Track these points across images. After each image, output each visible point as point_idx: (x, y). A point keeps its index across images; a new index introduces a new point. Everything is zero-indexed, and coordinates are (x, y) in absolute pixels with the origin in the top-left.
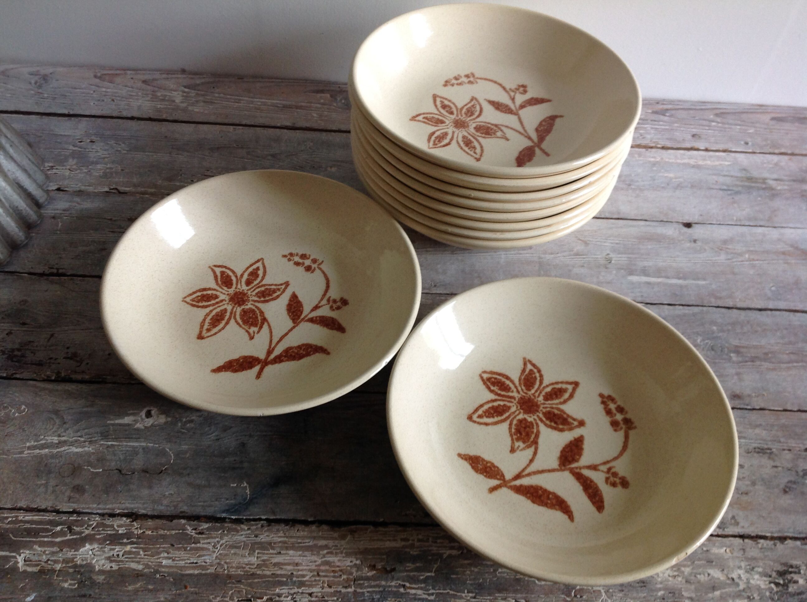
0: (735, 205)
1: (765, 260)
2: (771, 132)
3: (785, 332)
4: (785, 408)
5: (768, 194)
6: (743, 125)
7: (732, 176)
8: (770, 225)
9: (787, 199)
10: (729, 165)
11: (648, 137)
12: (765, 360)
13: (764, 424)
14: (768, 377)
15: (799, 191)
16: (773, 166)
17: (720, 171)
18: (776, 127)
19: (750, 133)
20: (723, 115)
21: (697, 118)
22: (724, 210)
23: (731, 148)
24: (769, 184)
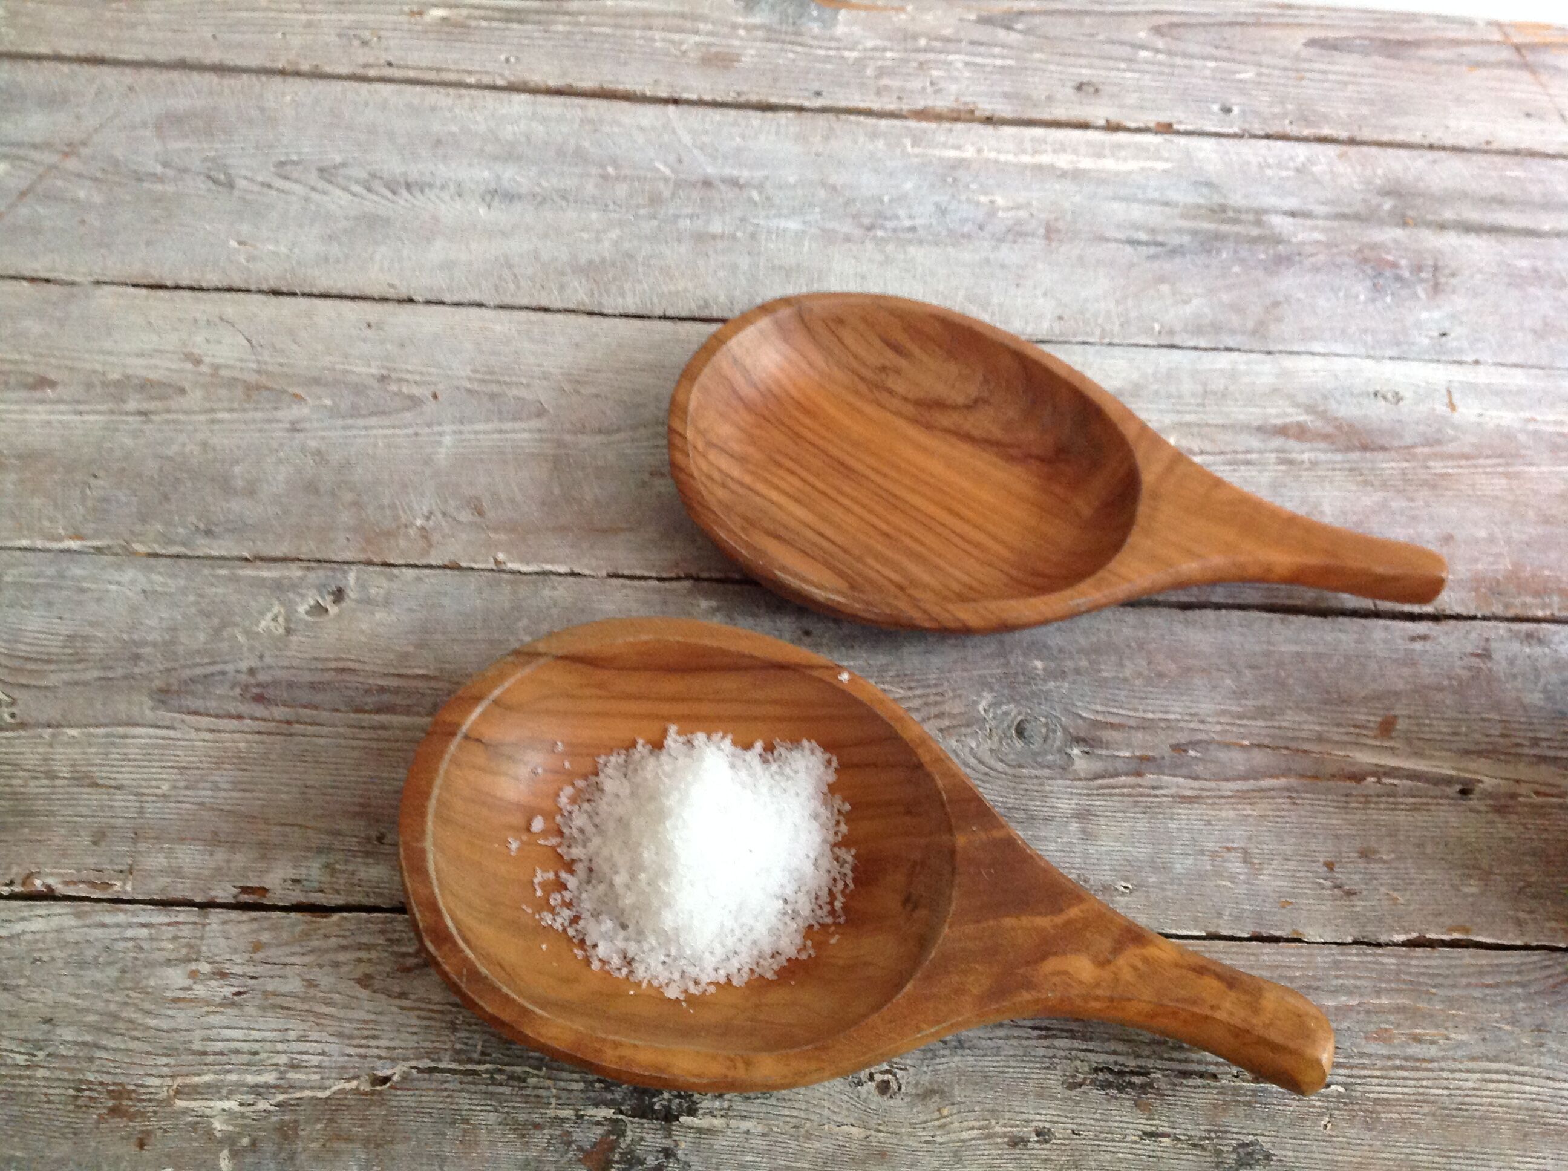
0: (1165, 288)
2: (1302, 79)
3: (1248, 676)
5: (1262, 256)
6: (1226, 60)
7: (1166, 204)
8: (1256, 346)
9: (1316, 269)
10: (1165, 171)
11: (953, 88)
12: (1175, 770)
14: (1174, 824)
15: (1354, 247)
16: (1291, 173)
17: (1138, 187)
18: (1316, 66)
19: (1240, 81)
20: (1175, 32)
21: (1101, 37)
22: (1130, 303)
23: (1180, 122)
24: (1271, 227)
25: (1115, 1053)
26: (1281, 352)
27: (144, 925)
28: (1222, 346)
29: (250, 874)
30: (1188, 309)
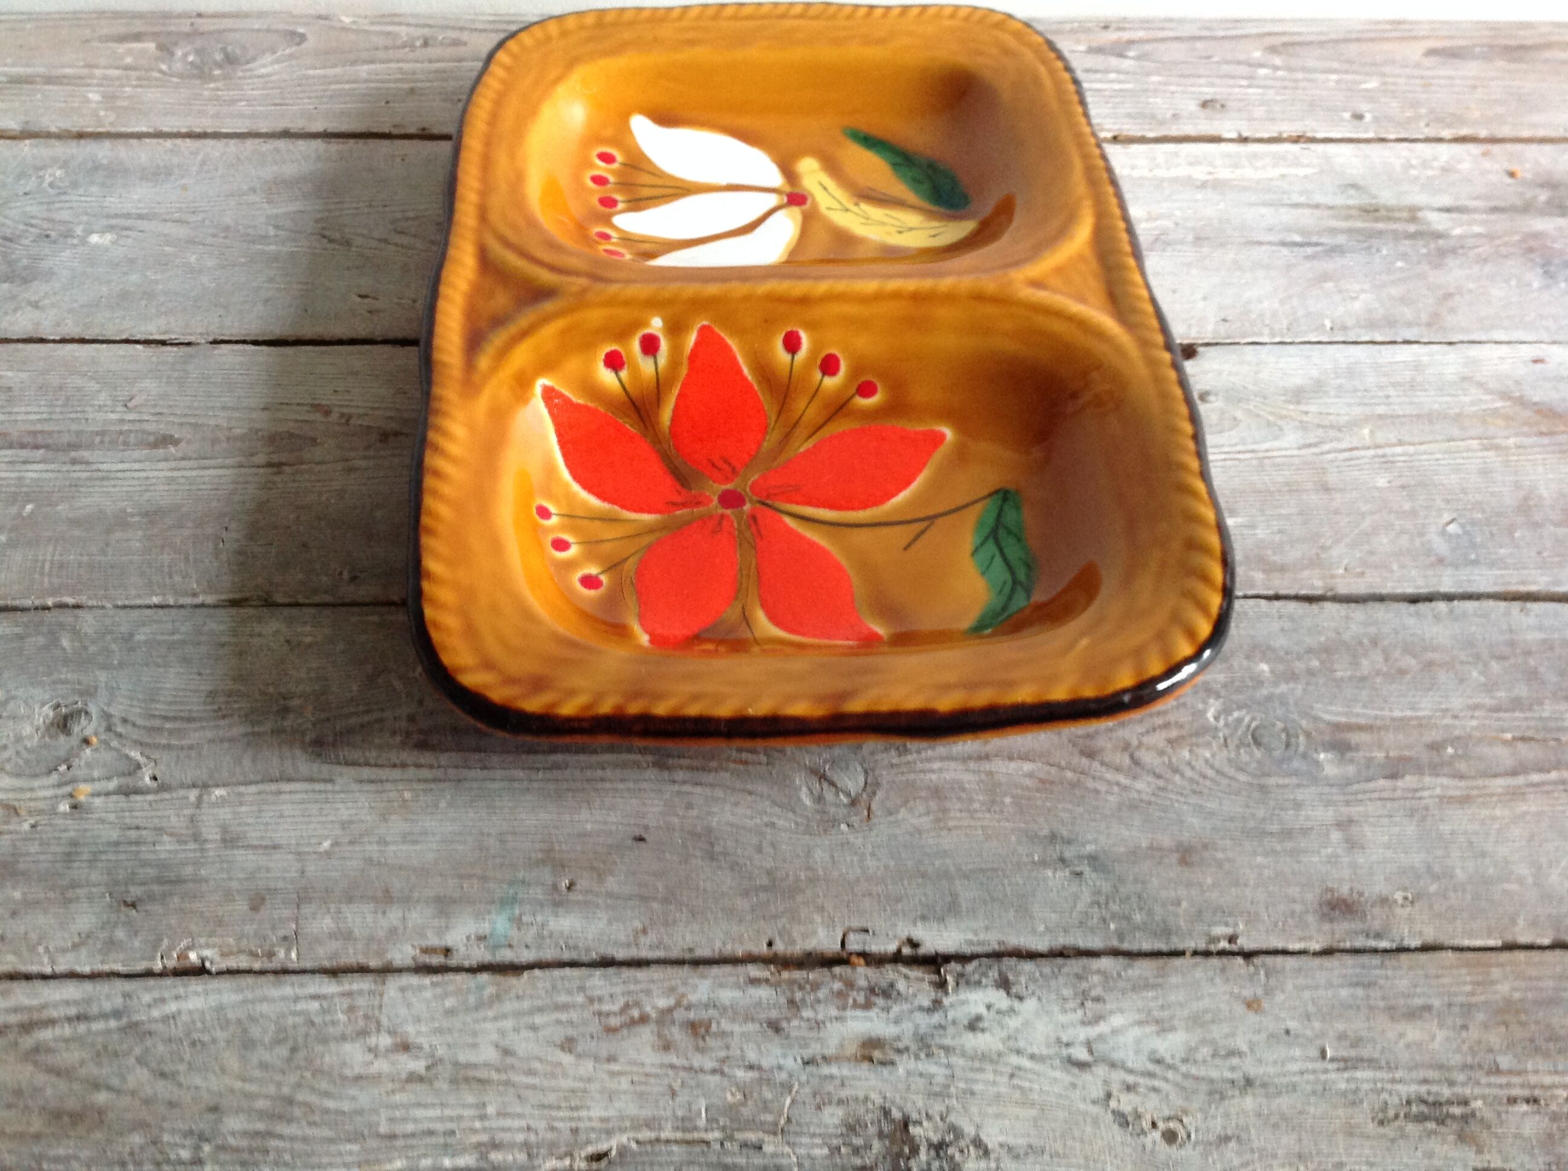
0: (1329, 285)
1: (1421, 444)
2: (1431, 85)
3: (1495, 667)
4: (1509, 938)
5: (1424, 251)
6: (1347, 72)
7: (1318, 206)
8: (1437, 337)
9: (1483, 261)
10: (1306, 177)
12: (1435, 769)
13: (1436, 1003)
14: (1445, 828)
15: (1517, 238)
16: (1436, 172)
17: (1284, 192)
18: (1442, 73)
19: (1367, 90)
20: (1291, 50)
21: (1216, 59)
22: (1295, 302)
23: (1314, 131)
24: (1428, 223)
25: (1425, 1081)
26: (1462, 342)
27: (315, 997)
28: (1399, 339)
29: (429, 934)
30: (1357, 305)
